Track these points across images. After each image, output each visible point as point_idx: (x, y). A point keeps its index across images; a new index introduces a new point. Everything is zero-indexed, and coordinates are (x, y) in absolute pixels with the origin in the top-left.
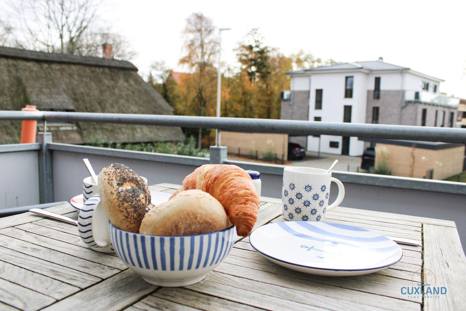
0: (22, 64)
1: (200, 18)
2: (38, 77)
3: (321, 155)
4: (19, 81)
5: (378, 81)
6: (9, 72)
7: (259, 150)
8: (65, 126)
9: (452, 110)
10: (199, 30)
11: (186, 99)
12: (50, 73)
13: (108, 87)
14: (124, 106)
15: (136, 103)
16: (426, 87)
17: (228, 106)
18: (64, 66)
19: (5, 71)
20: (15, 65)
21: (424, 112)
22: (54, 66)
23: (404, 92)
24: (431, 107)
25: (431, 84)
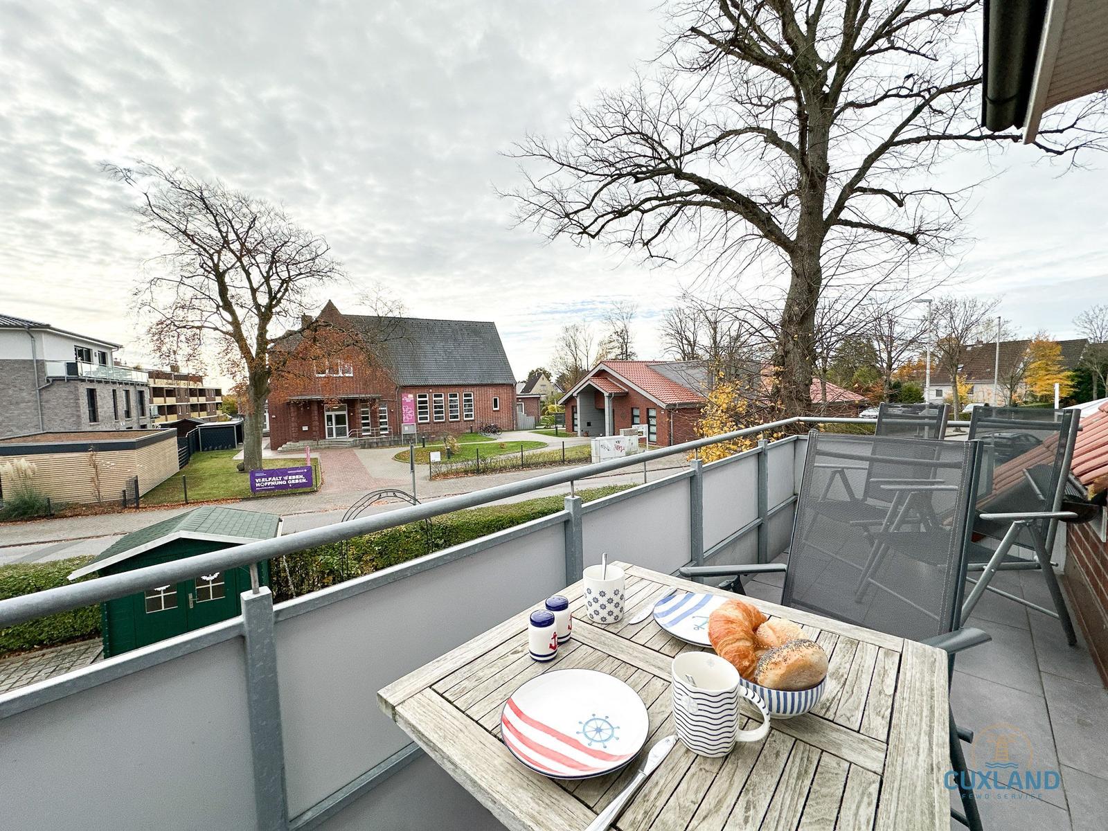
9: (140, 388)
16: (85, 356)
21: (92, 394)
23: (41, 364)
24: (102, 385)
25: (95, 350)
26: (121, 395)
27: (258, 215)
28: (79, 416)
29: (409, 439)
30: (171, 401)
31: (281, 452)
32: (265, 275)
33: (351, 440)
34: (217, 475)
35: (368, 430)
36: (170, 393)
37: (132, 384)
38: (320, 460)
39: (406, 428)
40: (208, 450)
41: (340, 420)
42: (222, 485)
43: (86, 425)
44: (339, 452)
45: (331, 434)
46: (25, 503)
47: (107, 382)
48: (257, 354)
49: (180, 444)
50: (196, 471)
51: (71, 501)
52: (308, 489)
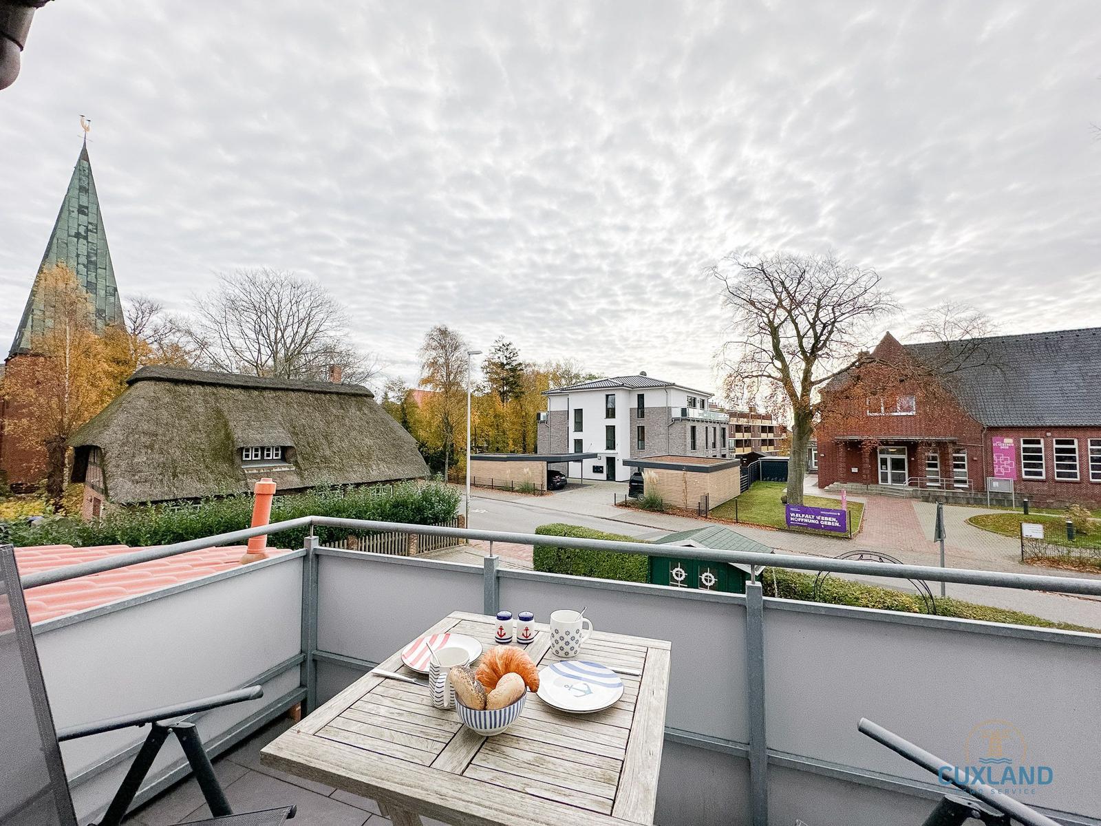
0: (222, 391)
1: (444, 333)
2: (244, 407)
3: (585, 482)
4: (219, 412)
5: (641, 398)
6: (206, 402)
7: (515, 481)
8: (280, 467)
9: (723, 426)
10: (443, 347)
11: (429, 423)
12: (261, 403)
13: (337, 417)
14: (355, 439)
15: (371, 434)
16: (693, 403)
17: (478, 431)
18: (279, 393)
19: (200, 401)
20: (214, 394)
21: (693, 428)
22: (266, 393)
23: (669, 409)
24: (700, 423)
25: (698, 398)
26: (711, 430)
27: (808, 268)
28: (685, 445)
29: (1001, 500)
30: (747, 436)
31: (828, 491)
32: (812, 321)
33: (911, 489)
34: (765, 503)
35: (937, 481)
36: (748, 429)
37: (718, 423)
38: (866, 507)
39: (996, 484)
40: (766, 480)
41: (897, 464)
42: (766, 513)
43: (689, 453)
44: (891, 501)
45: (885, 479)
46: (651, 499)
47: (703, 421)
48: (802, 396)
49: (743, 472)
50: (752, 496)
51: (673, 503)
52: (841, 535)
